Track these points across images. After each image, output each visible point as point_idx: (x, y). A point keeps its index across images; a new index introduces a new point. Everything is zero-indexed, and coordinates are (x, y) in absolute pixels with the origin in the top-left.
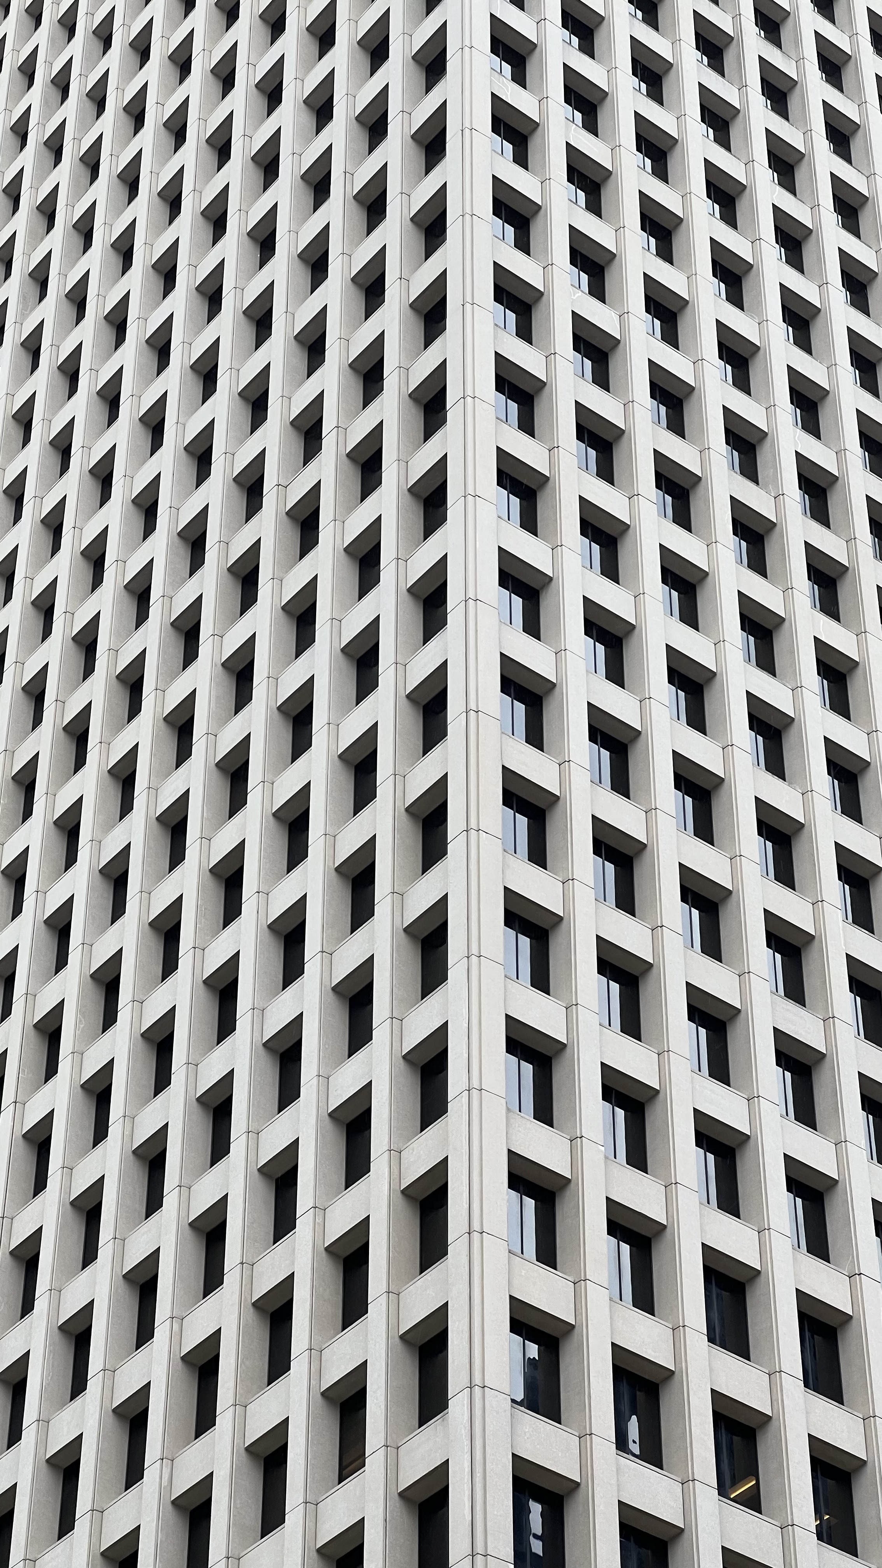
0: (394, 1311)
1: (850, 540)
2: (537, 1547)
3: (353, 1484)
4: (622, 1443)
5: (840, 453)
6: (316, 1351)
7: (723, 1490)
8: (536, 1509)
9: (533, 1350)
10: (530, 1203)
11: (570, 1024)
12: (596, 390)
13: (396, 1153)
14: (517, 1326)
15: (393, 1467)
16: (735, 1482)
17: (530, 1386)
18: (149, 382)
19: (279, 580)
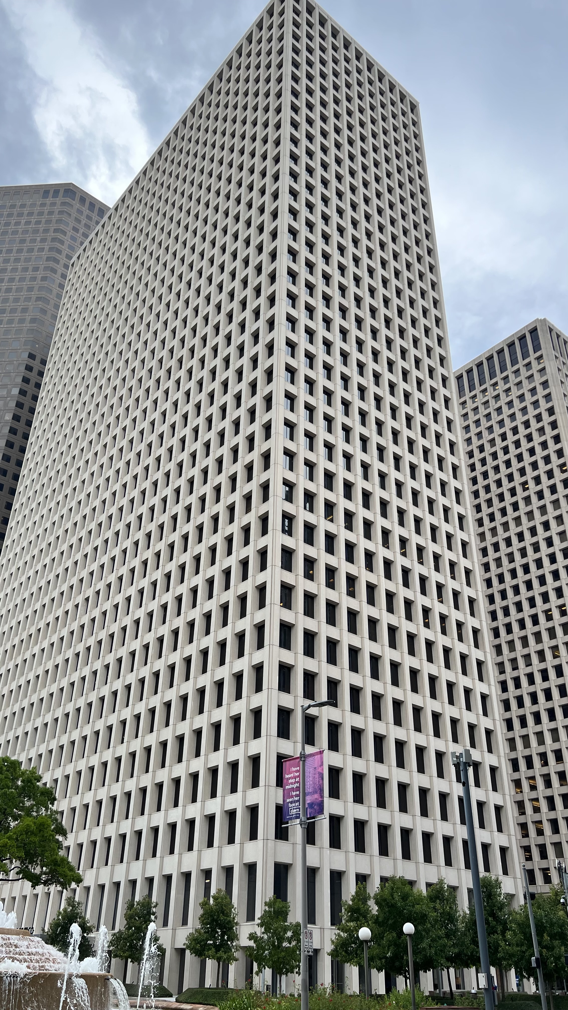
0: (258, 480)
1: (365, 313)
2: (287, 528)
3: (249, 514)
4: (305, 508)
5: (364, 293)
6: (241, 487)
7: (326, 518)
8: (287, 521)
9: (287, 489)
10: (288, 458)
11: (298, 420)
12: (310, 275)
13: (260, 446)
14: (284, 484)
15: (257, 512)
16: (328, 517)
17: (286, 496)
18: (209, 269)
19: (237, 317)
